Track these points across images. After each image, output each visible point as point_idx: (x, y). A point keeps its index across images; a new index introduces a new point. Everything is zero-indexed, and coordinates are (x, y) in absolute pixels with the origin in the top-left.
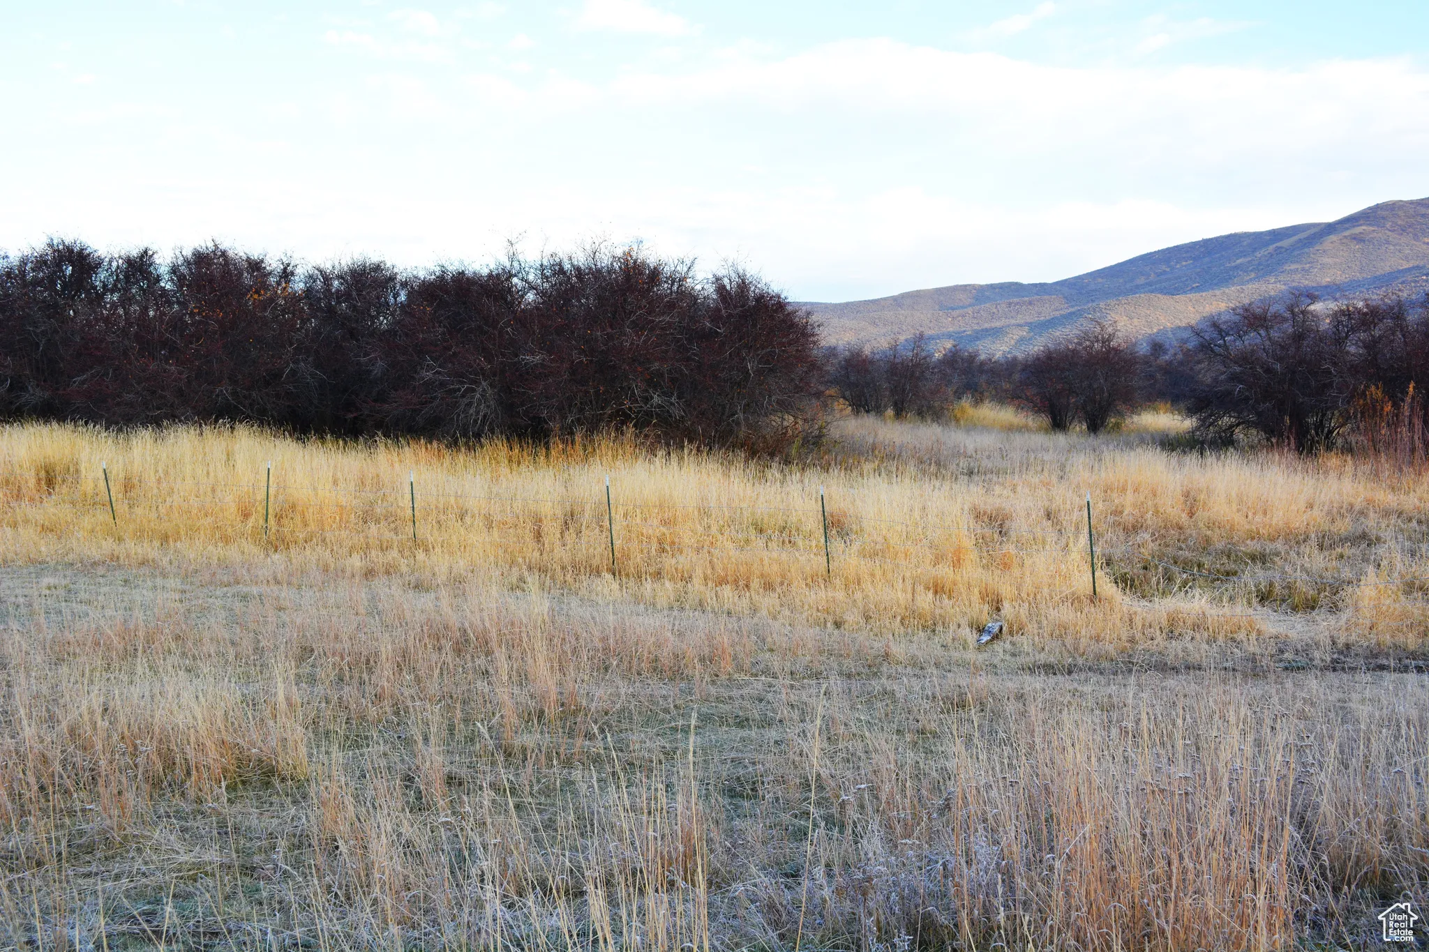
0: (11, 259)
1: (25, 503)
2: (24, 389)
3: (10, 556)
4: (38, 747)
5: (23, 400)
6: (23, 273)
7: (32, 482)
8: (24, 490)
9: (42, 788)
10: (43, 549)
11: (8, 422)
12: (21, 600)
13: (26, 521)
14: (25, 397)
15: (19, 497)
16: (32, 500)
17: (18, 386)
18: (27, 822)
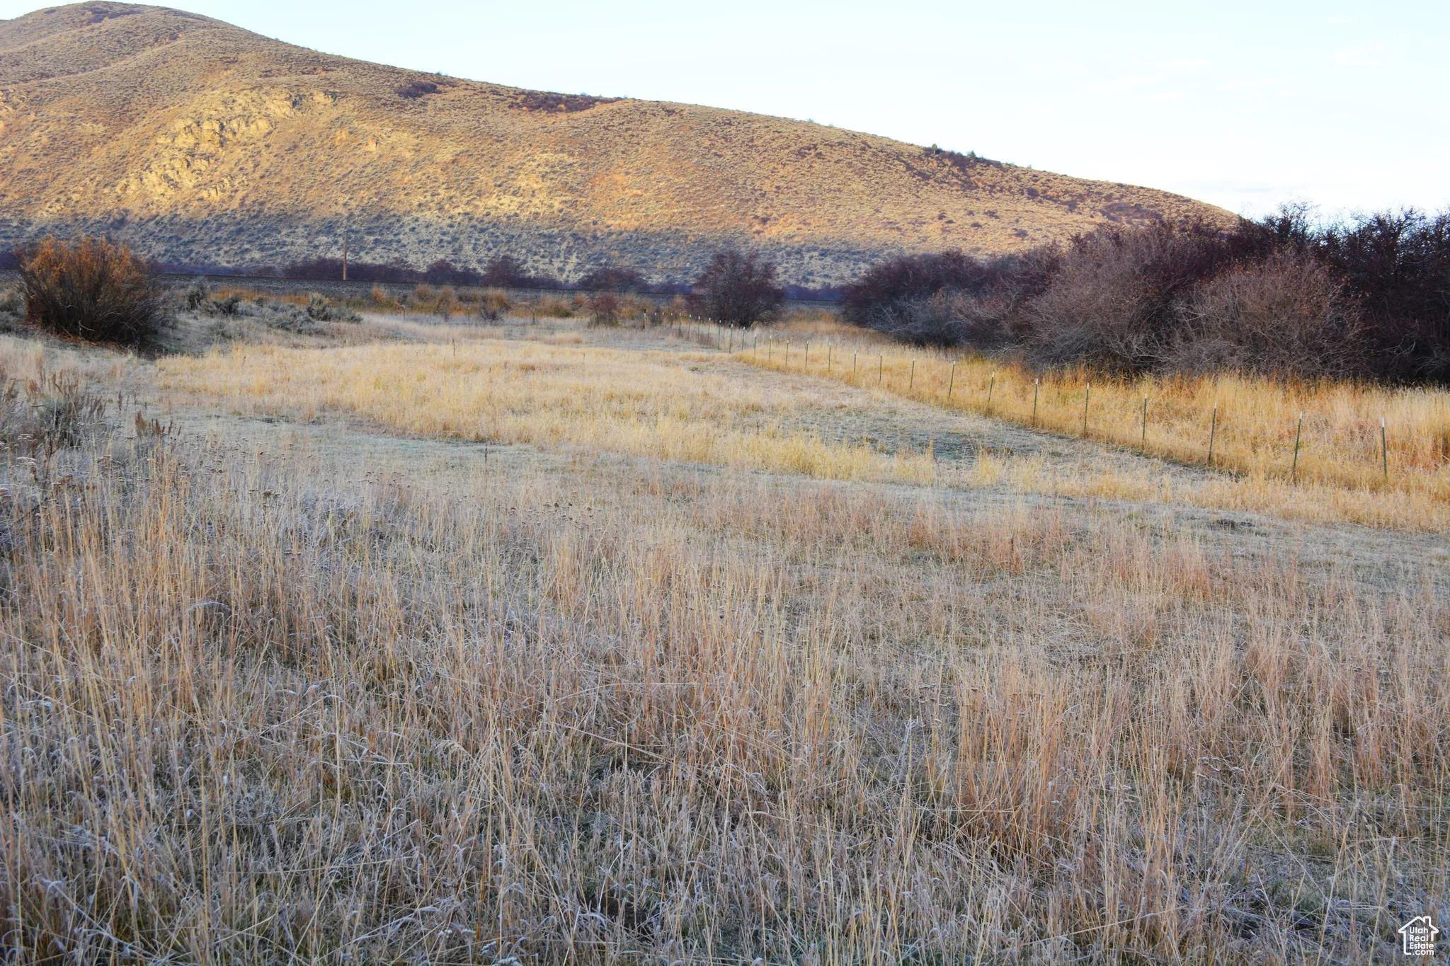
0: (1427, 220)
1: (1419, 468)
2: (1429, 353)
3: (1400, 520)
4: (1417, 717)
5: (1427, 364)
6: (1439, 234)
7: (1429, 447)
8: (1419, 456)
9: (1415, 759)
10: (1435, 518)
11: (1409, 386)
12: (1411, 567)
13: (1421, 488)
14: (1430, 361)
15: (1413, 461)
16: (1426, 466)
17: (1422, 350)
18: (1398, 788)
